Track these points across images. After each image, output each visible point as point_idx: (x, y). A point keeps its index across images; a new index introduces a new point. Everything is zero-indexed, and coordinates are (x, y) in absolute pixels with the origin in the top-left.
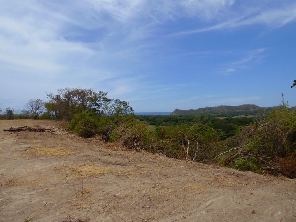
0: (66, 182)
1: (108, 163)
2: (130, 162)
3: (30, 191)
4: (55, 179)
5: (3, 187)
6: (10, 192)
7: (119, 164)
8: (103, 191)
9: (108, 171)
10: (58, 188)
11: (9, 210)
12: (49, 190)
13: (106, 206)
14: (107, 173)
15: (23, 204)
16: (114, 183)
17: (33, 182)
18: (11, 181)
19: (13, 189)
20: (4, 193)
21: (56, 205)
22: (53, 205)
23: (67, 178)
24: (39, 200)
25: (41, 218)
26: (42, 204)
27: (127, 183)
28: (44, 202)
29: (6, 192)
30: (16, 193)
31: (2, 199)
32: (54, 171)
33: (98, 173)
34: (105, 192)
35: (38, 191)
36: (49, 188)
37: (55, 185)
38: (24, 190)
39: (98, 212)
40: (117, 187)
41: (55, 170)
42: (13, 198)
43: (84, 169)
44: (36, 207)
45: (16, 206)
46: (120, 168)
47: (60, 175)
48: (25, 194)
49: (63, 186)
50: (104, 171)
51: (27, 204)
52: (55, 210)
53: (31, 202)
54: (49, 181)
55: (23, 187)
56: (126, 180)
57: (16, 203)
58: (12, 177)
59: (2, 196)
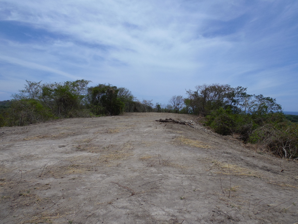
0: (210, 174)
1: (255, 166)
2: (283, 170)
3: (180, 174)
4: (200, 169)
5: (161, 165)
6: (166, 171)
7: (268, 170)
8: (252, 195)
9: (254, 175)
10: (203, 178)
11: (167, 185)
12: (196, 178)
13: (257, 213)
14: (255, 177)
15: (177, 183)
16: (265, 190)
17: (182, 167)
18: (166, 162)
19: (168, 168)
20: (162, 170)
21: (204, 193)
22: (201, 192)
23: (211, 171)
24: (188, 183)
25: (192, 200)
26: (192, 188)
27: (283, 195)
28: (193, 187)
29: (164, 170)
30: (170, 172)
31: (162, 174)
32: (198, 162)
33: (243, 173)
34: (253, 197)
35: (187, 176)
36: (196, 176)
37: (201, 174)
38: (176, 172)
39: (249, 216)
40: (269, 197)
41: (199, 160)
42: (169, 176)
43: (227, 165)
44: (187, 189)
45: (171, 183)
46: (271, 175)
47: (204, 167)
48: (177, 175)
49: (208, 177)
50: (250, 173)
51: (180, 184)
52: (204, 198)
53: (183, 184)
54: (195, 169)
55: (174, 169)
56: (281, 192)
57: (171, 180)
58: (166, 159)
59: (161, 172)
